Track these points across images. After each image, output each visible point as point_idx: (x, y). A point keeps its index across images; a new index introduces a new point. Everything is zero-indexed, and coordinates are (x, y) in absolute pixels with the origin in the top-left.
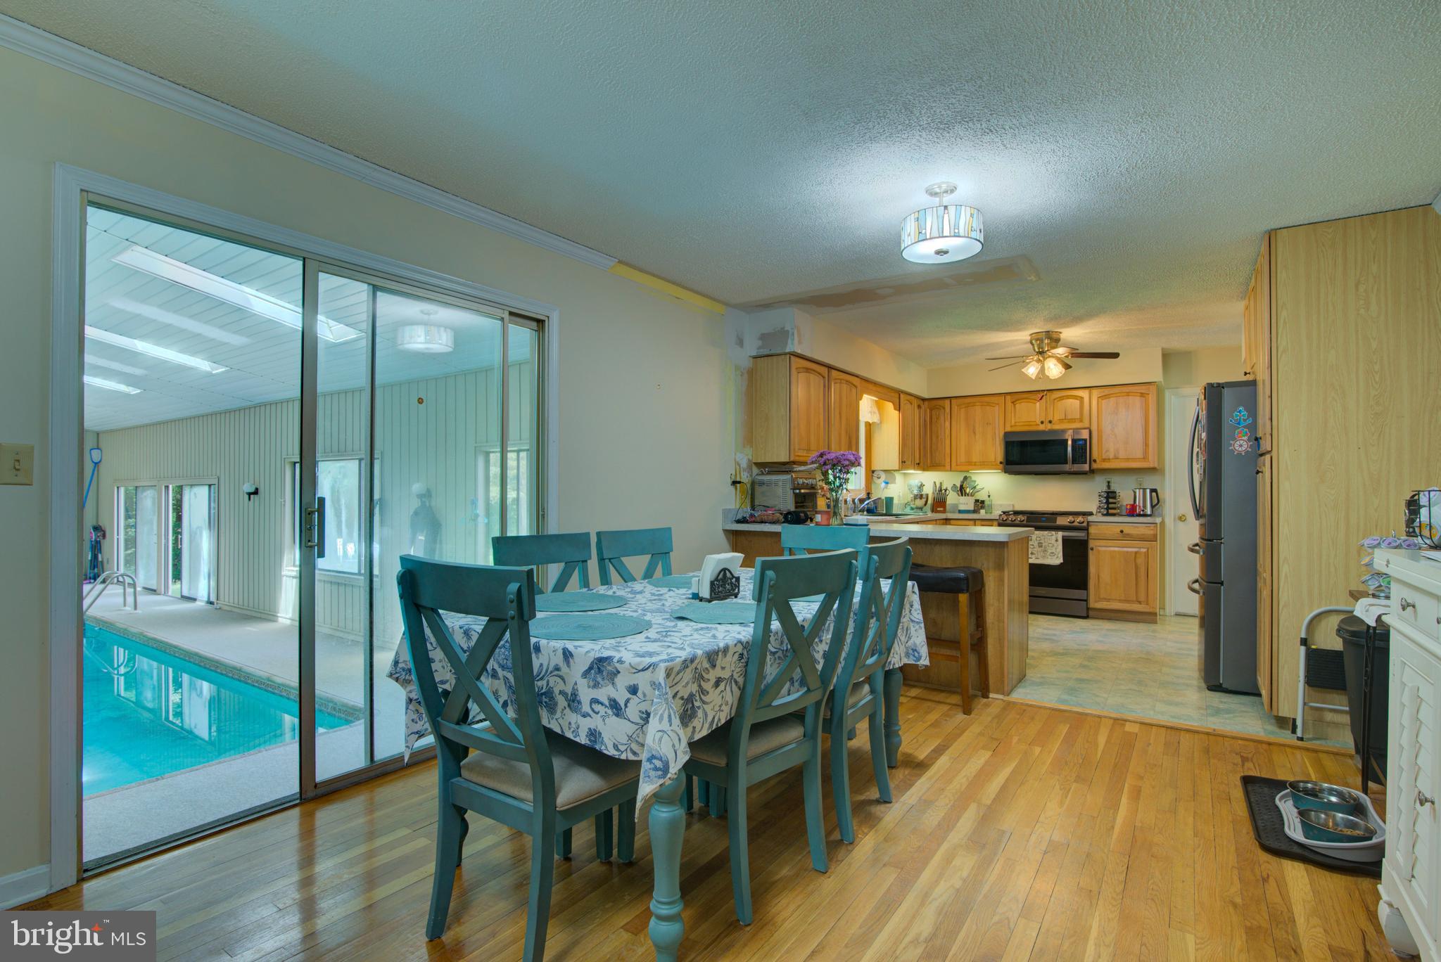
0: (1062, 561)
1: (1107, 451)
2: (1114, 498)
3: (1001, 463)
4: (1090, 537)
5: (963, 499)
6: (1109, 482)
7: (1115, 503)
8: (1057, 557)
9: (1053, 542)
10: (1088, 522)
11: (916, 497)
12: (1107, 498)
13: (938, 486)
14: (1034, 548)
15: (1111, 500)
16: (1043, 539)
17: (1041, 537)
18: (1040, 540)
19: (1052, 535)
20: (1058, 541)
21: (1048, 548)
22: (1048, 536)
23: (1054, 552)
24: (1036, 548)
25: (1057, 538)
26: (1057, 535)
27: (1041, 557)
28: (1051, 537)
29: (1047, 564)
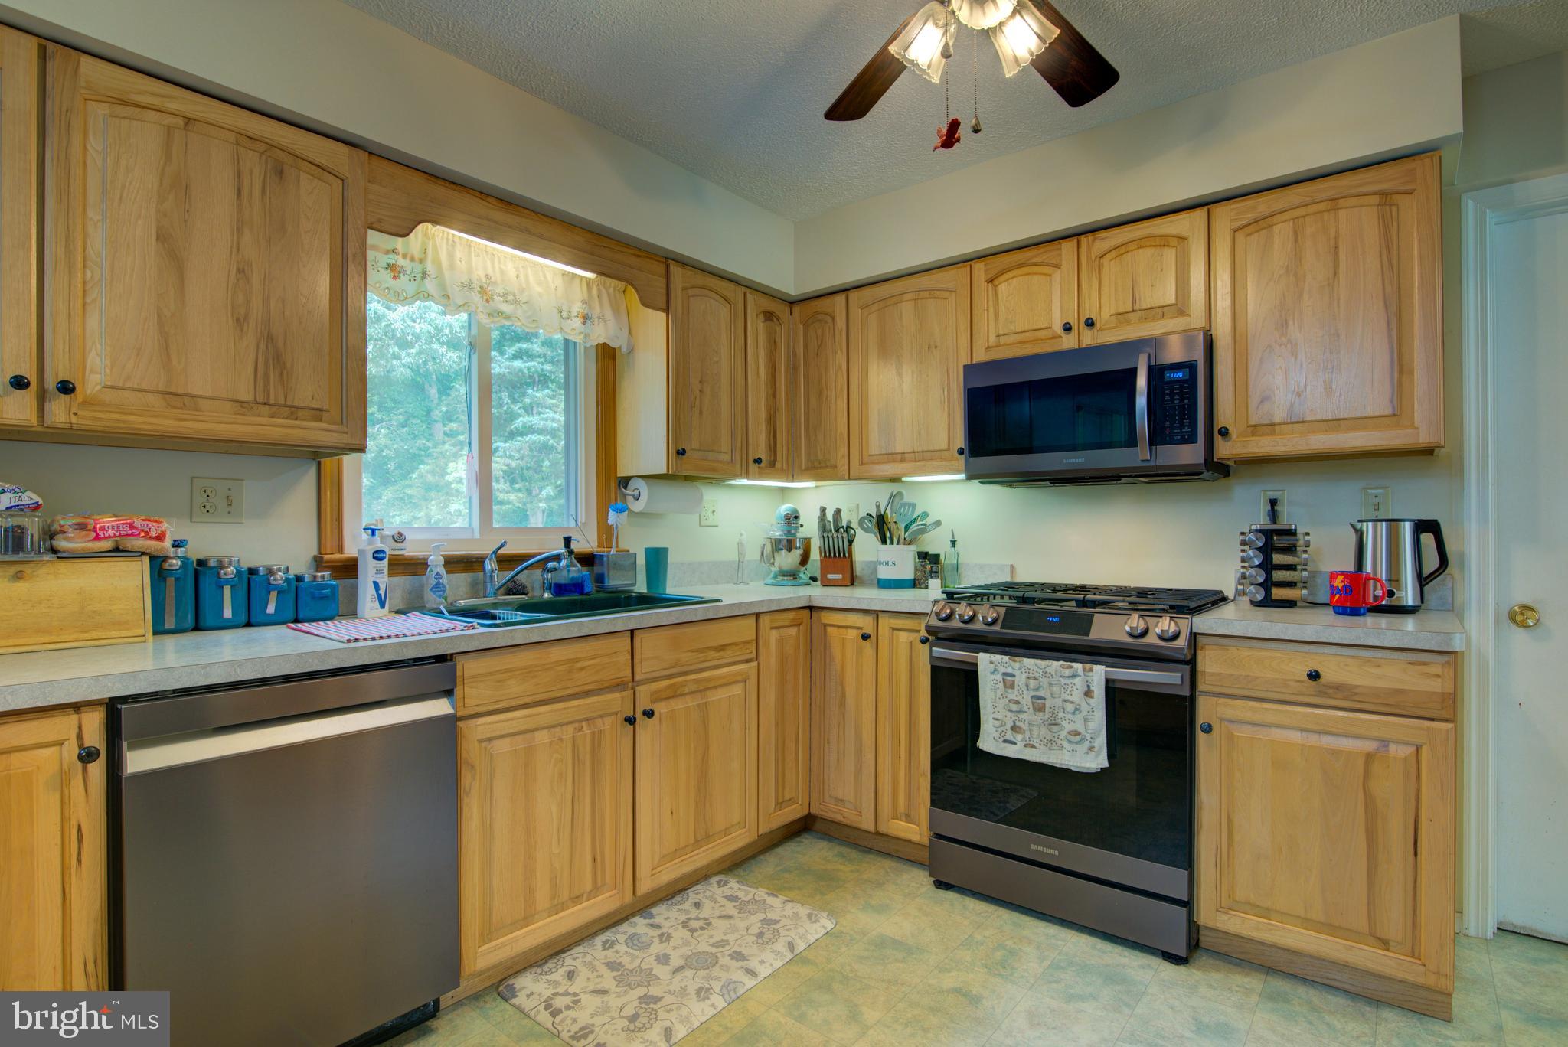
0: (1106, 764)
1: (1264, 399)
2: (1290, 550)
3: (961, 452)
4: (1201, 686)
5: (889, 552)
6: (1273, 502)
7: (1291, 567)
8: (1091, 749)
9: (1077, 696)
10: (1194, 636)
11: (777, 545)
12: (1267, 550)
13: (830, 517)
14: (1020, 711)
15: (1278, 558)
16: (1046, 685)
17: (1041, 680)
18: (1037, 690)
19: (1074, 676)
20: (1092, 697)
21: (1061, 714)
22: (1061, 676)
23: (1081, 730)
24: (1026, 712)
25: (1088, 686)
26: (1090, 674)
27: (1042, 743)
28: (1071, 681)
29: (1058, 766)
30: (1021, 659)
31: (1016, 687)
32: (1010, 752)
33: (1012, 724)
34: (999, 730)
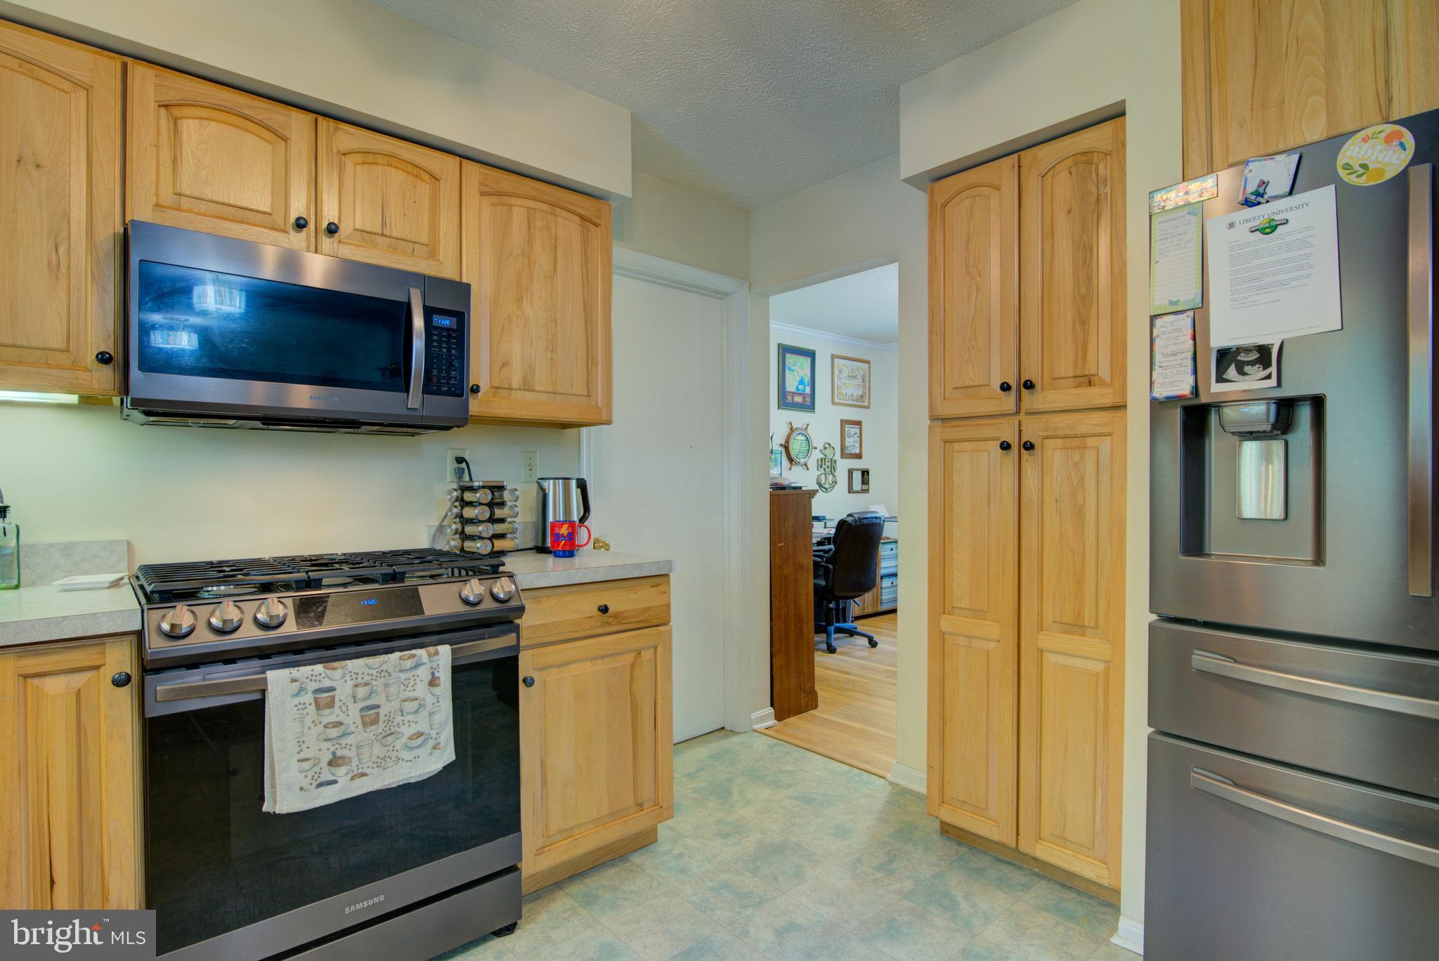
0: (452, 758)
3: (105, 358)
4: (522, 642)
6: (460, 461)
8: (435, 747)
16: (380, 689)
17: (374, 683)
18: (369, 697)
19: (417, 666)
20: (438, 685)
21: (399, 719)
22: (400, 671)
23: (426, 729)
24: (354, 733)
25: (433, 674)
26: (436, 657)
27: (376, 765)
28: (413, 673)
29: (395, 785)
30: (343, 663)
31: (337, 704)
32: (329, 796)
33: (331, 757)
34: (310, 774)
